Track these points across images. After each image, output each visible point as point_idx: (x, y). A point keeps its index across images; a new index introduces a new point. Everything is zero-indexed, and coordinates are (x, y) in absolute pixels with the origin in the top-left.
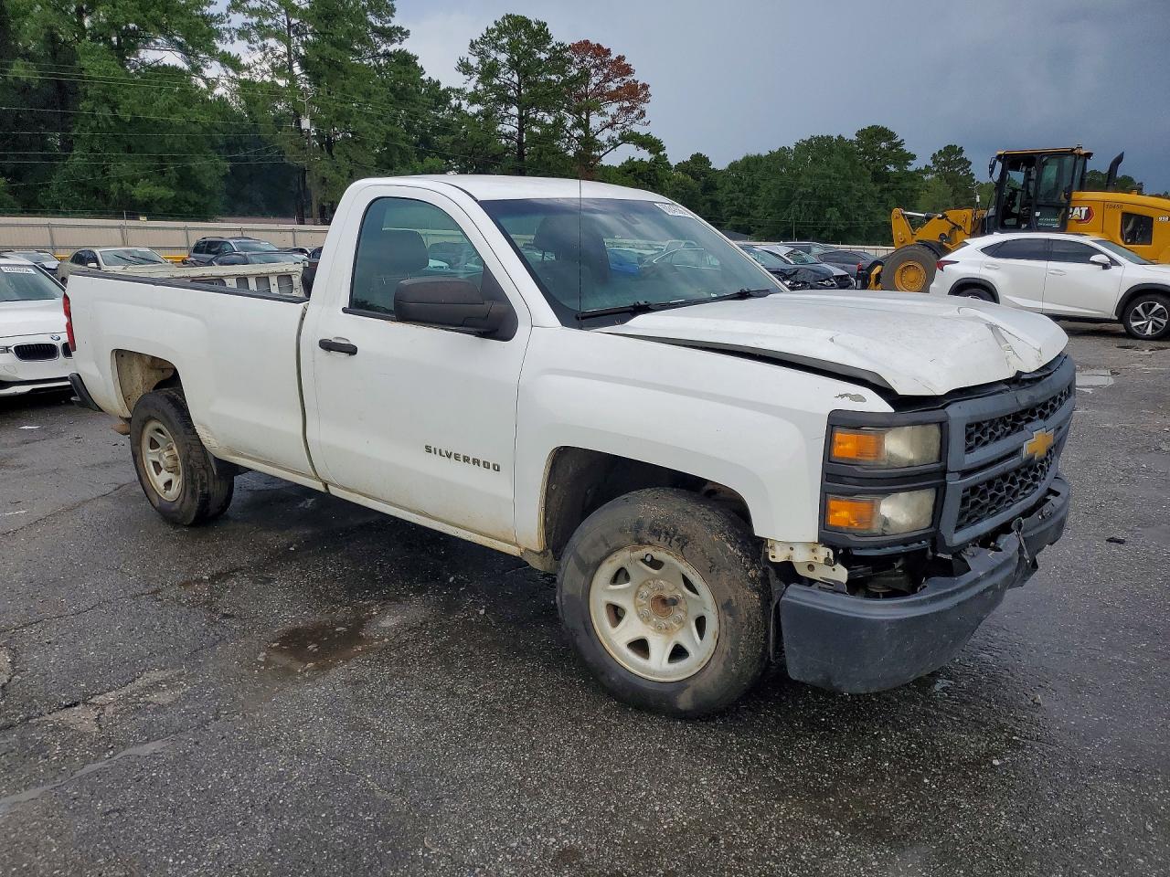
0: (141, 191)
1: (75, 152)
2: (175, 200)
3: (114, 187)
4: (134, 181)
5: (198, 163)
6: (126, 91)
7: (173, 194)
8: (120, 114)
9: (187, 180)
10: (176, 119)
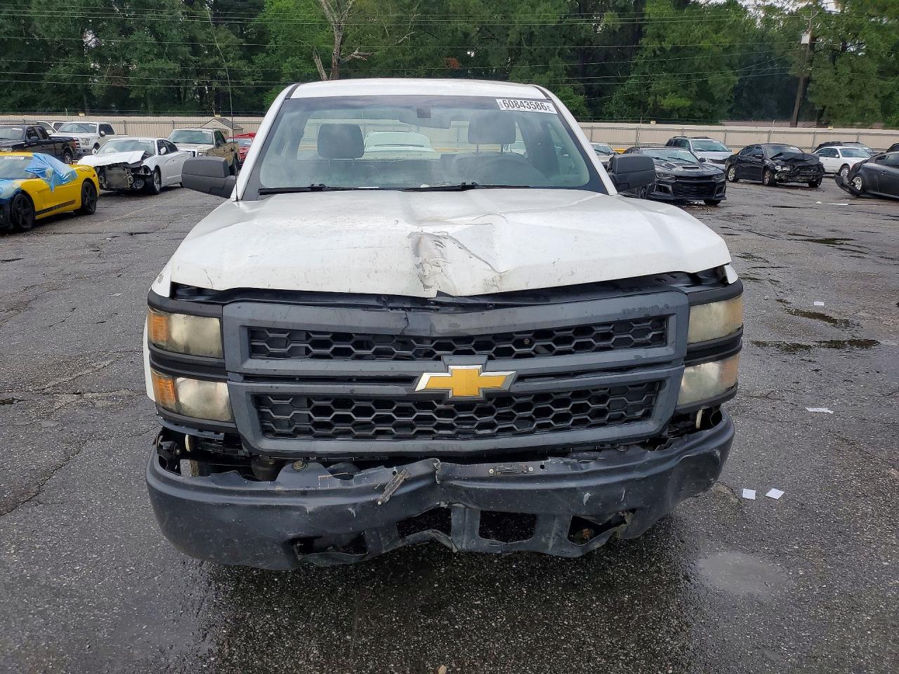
0: (667, 102)
1: (632, 75)
2: (691, 108)
3: (650, 100)
4: (665, 94)
5: (714, 78)
6: (674, 27)
7: (689, 103)
8: (664, 44)
9: (704, 92)
10: (705, 44)
